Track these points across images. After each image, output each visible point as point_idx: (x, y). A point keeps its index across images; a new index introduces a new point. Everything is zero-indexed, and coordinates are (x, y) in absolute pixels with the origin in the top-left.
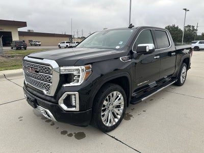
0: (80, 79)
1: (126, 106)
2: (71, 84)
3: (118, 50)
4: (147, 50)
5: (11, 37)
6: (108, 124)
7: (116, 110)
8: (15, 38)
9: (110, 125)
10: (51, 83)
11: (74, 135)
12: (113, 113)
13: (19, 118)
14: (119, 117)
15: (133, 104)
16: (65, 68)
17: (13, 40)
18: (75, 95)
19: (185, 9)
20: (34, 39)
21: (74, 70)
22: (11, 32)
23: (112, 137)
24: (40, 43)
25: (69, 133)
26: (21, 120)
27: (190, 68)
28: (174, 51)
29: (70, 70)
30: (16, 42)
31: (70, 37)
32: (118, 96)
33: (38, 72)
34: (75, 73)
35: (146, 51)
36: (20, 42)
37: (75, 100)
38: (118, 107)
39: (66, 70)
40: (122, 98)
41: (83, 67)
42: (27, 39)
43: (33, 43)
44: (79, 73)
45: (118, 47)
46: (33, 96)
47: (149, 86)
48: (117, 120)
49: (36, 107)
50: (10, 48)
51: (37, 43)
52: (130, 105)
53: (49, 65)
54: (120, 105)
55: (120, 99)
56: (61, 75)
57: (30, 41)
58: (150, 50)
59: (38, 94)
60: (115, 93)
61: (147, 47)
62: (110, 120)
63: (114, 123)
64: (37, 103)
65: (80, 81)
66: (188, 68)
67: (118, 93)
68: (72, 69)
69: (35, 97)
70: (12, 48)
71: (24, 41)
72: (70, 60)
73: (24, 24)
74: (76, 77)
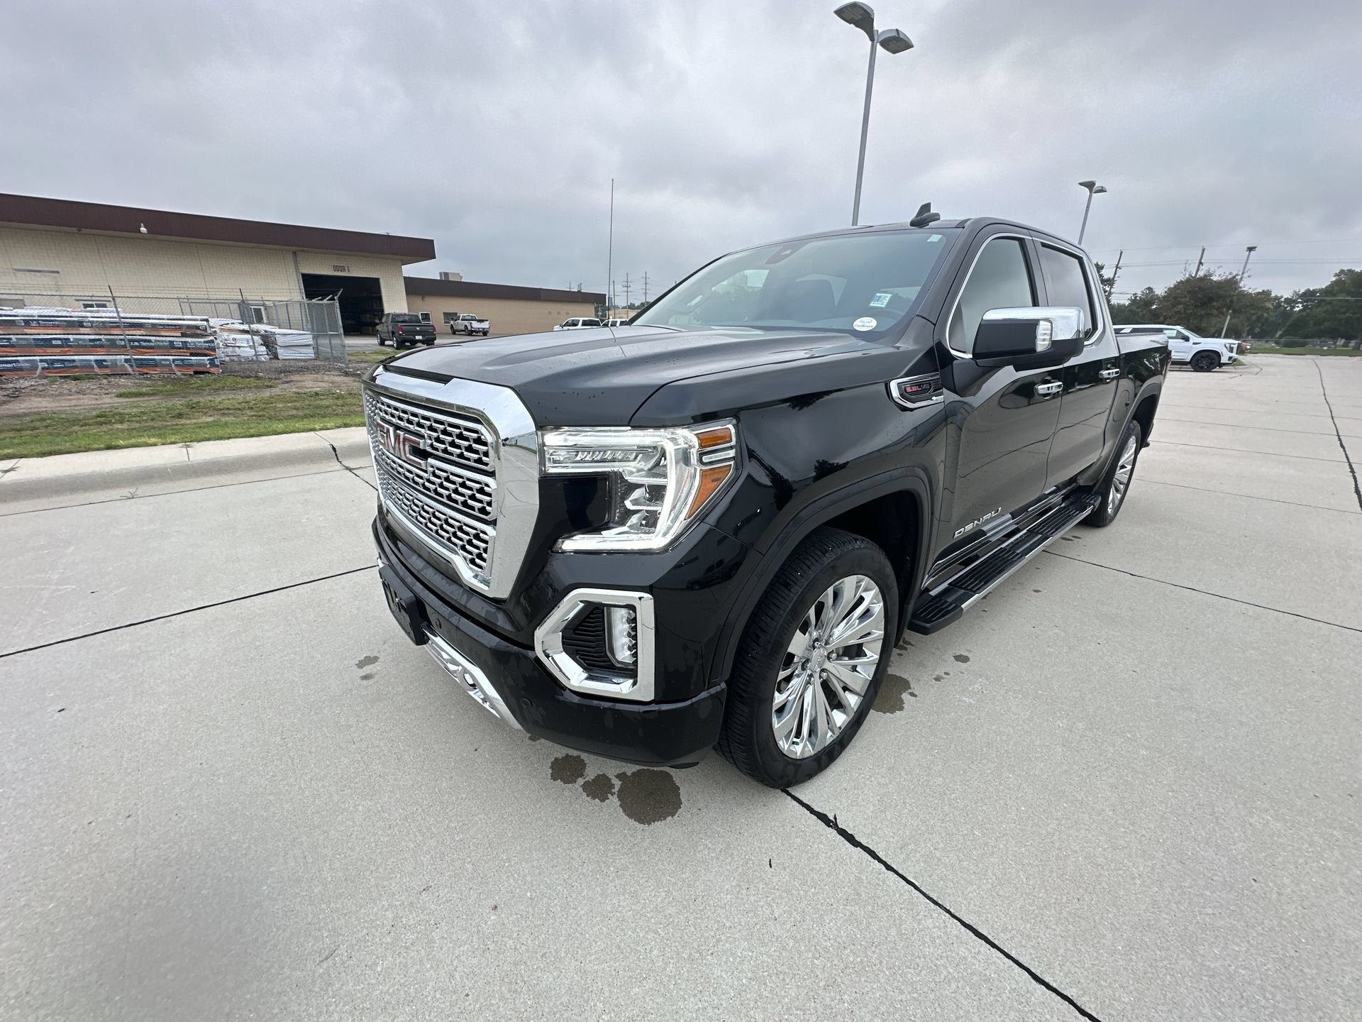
0: (665, 509)
1: (891, 643)
2: (610, 540)
3: (867, 336)
4: (1042, 345)
5: (380, 299)
6: (799, 749)
7: (839, 670)
8: (395, 303)
9: (810, 751)
10: (493, 523)
11: (617, 784)
12: (826, 685)
13: (361, 665)
14: (853, 701)
15: (925, 632)
16: (572, 440)
17: (386, 312)
18: (632, 608)
19: (1090, 185)
20: (465, 308)
21: (626, 450)
22: (377, 280)
23: (822, 817)
24: (485, 325)
25: (591, 773)
26: (366, 677)
27: (1148, 445)
28: (1114, 362)
29: (603, 449)
30: (396, 318)
31: (598, 300)
32: (861, 599)
33: (424, 455)
34: (633, 471)
35: (1034, 350)
36: (413, 320)
37: (633, 634)
38: (854, 651)
39: (577, 449)
40: (878, 608)
41: (687, 437)
42: (437, 308)
43: (460, 324)
44: (657, 469)
45: (865, 324)
46: (410, 579)
47: (984, 533)
48: (840, 718)
49: (421, 639)
50: (374, 341)
51: (476, 325)
52: (909, 635)
53: (478, 418)
54: (860, 646)
55: (867, 613)
56: (548, 484)
57: (450, 316)
58: (1055, 343)
59: (430, 575)
60: (849, 583)
61: (1043, 328)
62: (813, 723)
63: (830, 737)
64: (424, 616)
65: (662, 523)
66: (1142, 443)
67: (866, 581)
68: (614, 449)
69: (418, 587)
70: (382, 344)
71: (426, 317)
72: (603, 391)
73: (423, 250)
74: (637, 494)
